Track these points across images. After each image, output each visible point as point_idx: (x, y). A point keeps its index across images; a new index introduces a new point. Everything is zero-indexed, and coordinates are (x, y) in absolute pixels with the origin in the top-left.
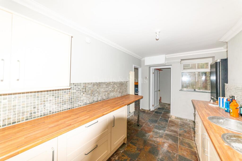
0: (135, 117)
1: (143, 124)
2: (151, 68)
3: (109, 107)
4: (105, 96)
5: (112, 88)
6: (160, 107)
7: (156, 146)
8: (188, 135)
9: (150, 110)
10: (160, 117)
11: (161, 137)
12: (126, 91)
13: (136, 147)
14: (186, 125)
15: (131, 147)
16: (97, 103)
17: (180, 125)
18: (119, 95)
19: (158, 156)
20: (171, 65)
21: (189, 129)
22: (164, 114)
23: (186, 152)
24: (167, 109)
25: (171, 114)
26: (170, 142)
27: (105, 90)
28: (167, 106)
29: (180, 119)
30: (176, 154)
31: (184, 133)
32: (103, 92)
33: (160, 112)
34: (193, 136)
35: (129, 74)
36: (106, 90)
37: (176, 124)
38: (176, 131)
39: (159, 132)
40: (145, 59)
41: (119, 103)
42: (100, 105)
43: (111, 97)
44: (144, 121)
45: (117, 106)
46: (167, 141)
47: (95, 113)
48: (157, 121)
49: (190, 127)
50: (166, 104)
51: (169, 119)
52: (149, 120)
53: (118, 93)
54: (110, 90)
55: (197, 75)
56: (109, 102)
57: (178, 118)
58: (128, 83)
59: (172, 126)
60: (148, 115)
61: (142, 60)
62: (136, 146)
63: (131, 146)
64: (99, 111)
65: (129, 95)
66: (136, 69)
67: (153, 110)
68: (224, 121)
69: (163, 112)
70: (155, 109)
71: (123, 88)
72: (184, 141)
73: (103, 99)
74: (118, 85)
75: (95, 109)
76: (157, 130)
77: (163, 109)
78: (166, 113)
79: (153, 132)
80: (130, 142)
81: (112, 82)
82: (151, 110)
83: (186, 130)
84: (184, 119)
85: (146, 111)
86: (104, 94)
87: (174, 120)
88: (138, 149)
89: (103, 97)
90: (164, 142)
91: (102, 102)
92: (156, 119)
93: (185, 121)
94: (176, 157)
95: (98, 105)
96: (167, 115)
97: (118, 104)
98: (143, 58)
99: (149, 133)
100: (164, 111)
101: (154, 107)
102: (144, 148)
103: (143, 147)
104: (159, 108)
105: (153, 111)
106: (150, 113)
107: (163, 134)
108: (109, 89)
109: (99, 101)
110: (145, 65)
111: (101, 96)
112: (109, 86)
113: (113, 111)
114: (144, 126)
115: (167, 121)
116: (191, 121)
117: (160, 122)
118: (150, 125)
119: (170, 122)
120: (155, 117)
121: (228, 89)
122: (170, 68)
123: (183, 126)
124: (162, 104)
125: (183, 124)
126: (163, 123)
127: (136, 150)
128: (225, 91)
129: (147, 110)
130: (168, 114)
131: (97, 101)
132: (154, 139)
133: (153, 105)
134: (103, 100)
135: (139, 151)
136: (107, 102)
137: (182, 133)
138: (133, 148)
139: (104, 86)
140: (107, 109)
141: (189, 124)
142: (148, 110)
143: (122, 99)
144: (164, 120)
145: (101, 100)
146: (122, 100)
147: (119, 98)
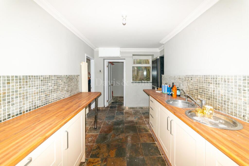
0: (89, 119)
1: (101, 125)
2: (105, 61)
3: (54, 117)
4: (40, 99)
5: (55, 85)
6: (112, 101)
7: (121, 145)
8: (141, 121)
9: (104, 106)
10: (116, 112)
11: (122, 132)
12: (77, 88)
13: (99, 159)
14: (137, 112)
15: (93, 163)
16: (20, 117)
17: (134, 114)
18: (67, 95)
19: (126, 155)
20: (125, 59)
21: (141, 116)
22: (118, 107)
23: (146, 138)
24: (120, 101)
25: (124, 105)
26: (131, 134)
27: (39, 90)
28: (119, 99)
29: (132, 109)
30: (139, 143)
31: (139, 120)
32: (35, 93)
33: (115, 106)
34: (145, 120)
35: (81, 66)
36: (42, 89)
37: (130, 114)
38: (132, 121)
39: (120, 128)
40: (98, 49)
41: (72, 106)
42: (30, 119)
43: (53, 100)
44: (101, 121)
45: (71, 113)
46: (129, 134)
47: (17, 143)
48: (114, 116)
49: (141, 113)
50: (118, 97)
51: (124, 111)
52: (107, 117)
53: (65, 92)
54: (51, 88)
55: (136, 70)
56: (50, 109)
57: (131, 108)
58: (79, 77)
59: (128, 116)
60: (104, 113)
61: (95, 50)
62: (98, 157)
63: (93, 161)
64: (31, 133)
65: (81, 93)
66: (88, 60)
67: (108, 105)
68: (172, 102)
69: (117, 106)
70: (109, 104)
71: (73, 84)
72: (141, 127)
73: (35, 106)
74: (65, 80)
75: (15, 134)
76: (117, 126)
77: (116, 102)
78: (120, 106)
79: (114, 129)
80: (89, 156)
81: (54, 76)
82: (106, 106)
83: (139, 117)
84: (135, 108)
85: (101, 109)
86: (39, 96)
87: (128, 111)
88: (102, 160)
89: (35, 103)
90: (127, 137)
91: (33, 112)
92: (113, 114)
93: (136, 110)
94: (140, 147)
95: (25, 121)
96: (121, 108)
97: (71, 109)
98: (97, 48)
99: (110, 133)
100: (118, 104)
101: (108, 103)
102: (110, 154)
103: (108, 153)
104: (112, 103)
105: (108, 107)
106: (105, 110)
107: (124, 128)
108: (48, 86)
109: (24, 112)
110: (99, 57)
111: (30, 102)
112: (48, 82)
113: (65, 123)
114: (102, 127)
115: (123, 113)
116: (140, 108)
117: (117, 116)
118: (109, 124)
119: (126, 114)
120: (112, 113)
121: (164, 79)
122: (123, 62)
123: (136, 114)
124: (114, 98)
125: (136, 112)
126: (120, 117)
127: (100, 163)
128: (162, 80)
129: (101, 107)
130: (122, 106)
131: (21, 113)
132: (117, 137)
133: (107, 101)
134: (35, 108)
135: (104, 162)
136: (46, 111)
137: (137, 121)
138: (96, 162)
139: (38, 82)
140: (51, 124)
141: (139, 111)
142: (103, 107)
143: (74, 100)
144: (120, 114)
145: (30, 110)
146: (74, 102)
147: (69, 100)
